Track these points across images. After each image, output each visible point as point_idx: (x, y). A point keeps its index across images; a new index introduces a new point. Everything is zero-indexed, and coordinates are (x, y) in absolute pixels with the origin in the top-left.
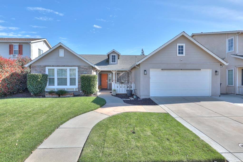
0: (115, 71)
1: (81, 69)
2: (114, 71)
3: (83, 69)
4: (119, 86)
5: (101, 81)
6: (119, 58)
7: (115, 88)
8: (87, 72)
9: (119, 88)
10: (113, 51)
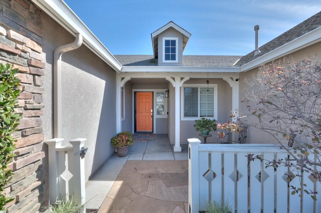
2: (178, 79)
10: (169, 27)
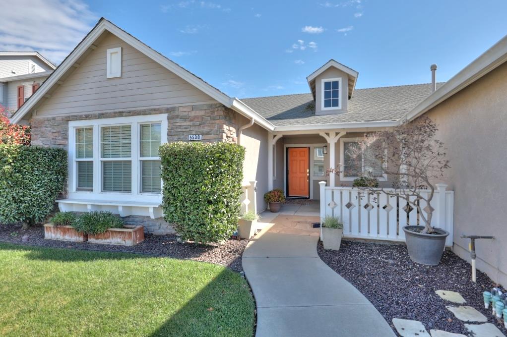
0: (337, 134)
1: (179, 123)
2: (332, 135)
3: (188, 123)
4: (355, 202)
5: (287, 173)
6: (349, 98)
7: (337, 213)
8: (203, 134)
9: (355, 211)
10: (329, 66)
